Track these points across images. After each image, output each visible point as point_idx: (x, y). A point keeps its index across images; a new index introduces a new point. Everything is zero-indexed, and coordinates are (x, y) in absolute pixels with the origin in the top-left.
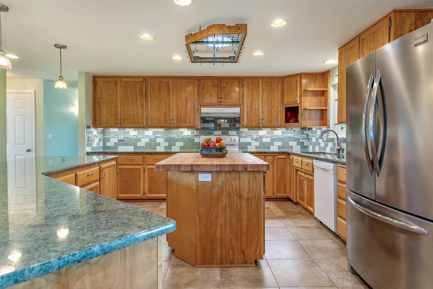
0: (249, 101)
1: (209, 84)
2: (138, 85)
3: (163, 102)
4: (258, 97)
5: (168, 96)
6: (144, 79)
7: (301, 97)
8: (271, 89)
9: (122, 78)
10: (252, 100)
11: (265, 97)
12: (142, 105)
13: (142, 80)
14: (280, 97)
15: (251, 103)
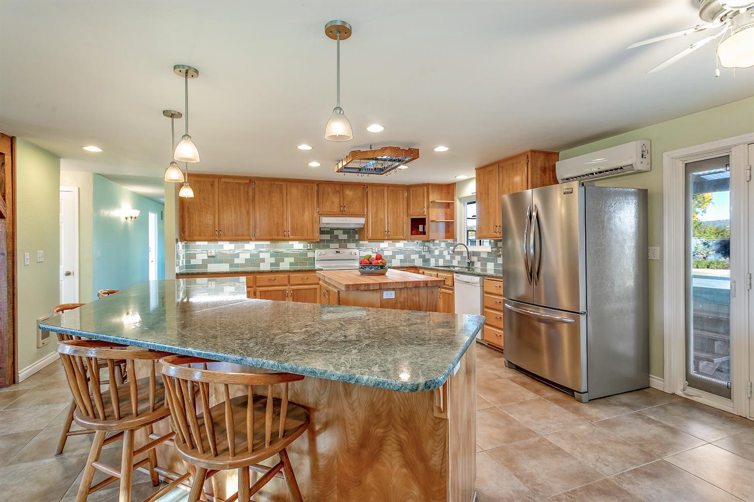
0: (374, 211)
1: (330, 190)
2: (242, 188)
3: (275, 210)
4: (383, 206)
5: (281, 202)
6: (250, 180)
7: (428, 208)
8: (397, 198)
9: (220, 178)
10: (377, 210)
11: (390, 206)
12: (248, 213)
13: (248, 182)
14: (405, 207)
15: (376, 213)
